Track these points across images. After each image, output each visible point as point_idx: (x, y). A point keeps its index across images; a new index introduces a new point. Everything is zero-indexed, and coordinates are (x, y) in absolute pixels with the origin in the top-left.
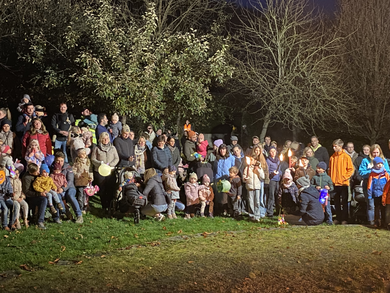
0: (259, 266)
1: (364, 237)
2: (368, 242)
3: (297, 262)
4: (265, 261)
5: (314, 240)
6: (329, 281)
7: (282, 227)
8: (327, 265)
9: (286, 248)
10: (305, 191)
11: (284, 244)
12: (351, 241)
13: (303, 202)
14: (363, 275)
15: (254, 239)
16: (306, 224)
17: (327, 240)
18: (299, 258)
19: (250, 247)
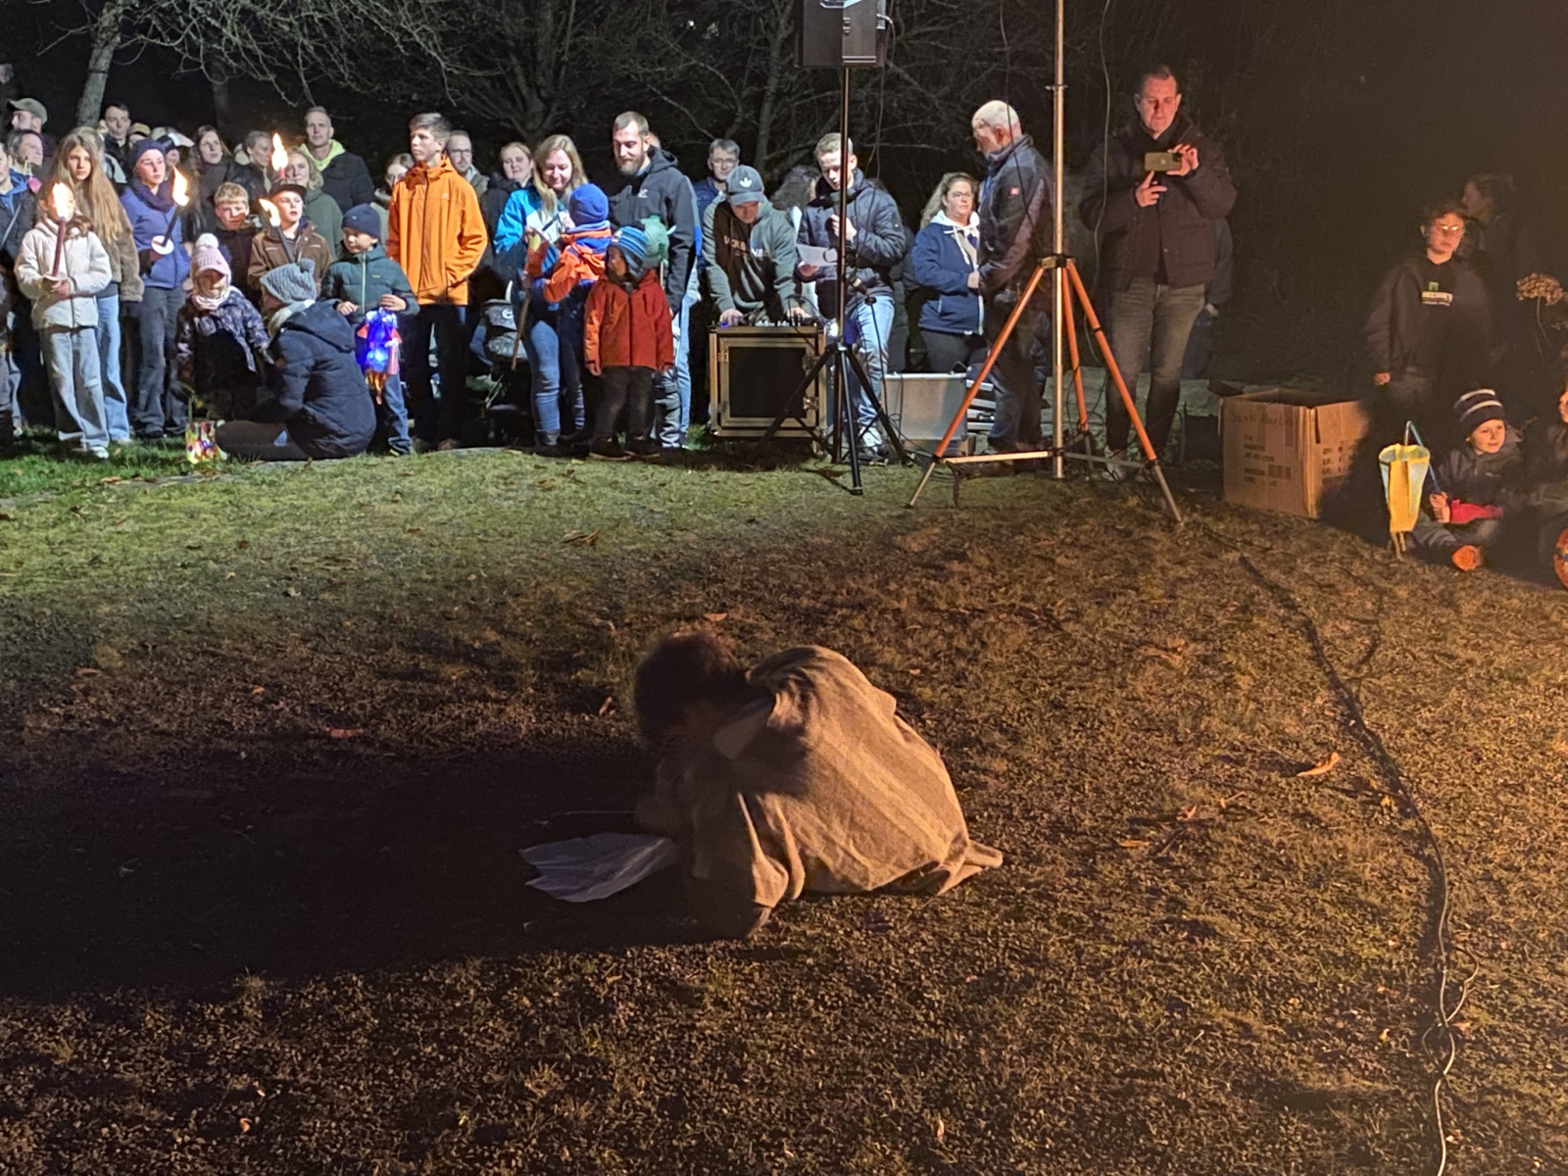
0: (132, 620)
1: (531, 487)
2: (544, 504)
3: (286, 594)
4: (153, 600)
5: (344, 509)
6: (416, 649)
7: (209, 470)
8: (404, 594)
9: (235, 546)
10: (299, 322)
11: (225, 531)
12: (485, 504)
13: (289, 366)
14: (539, 617)
15: (95, 524)
16: (304, 456)
17: (394, 506)
18: (290, 579)
19: (83, 554)
